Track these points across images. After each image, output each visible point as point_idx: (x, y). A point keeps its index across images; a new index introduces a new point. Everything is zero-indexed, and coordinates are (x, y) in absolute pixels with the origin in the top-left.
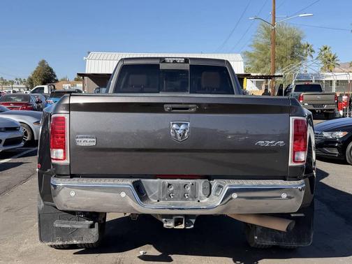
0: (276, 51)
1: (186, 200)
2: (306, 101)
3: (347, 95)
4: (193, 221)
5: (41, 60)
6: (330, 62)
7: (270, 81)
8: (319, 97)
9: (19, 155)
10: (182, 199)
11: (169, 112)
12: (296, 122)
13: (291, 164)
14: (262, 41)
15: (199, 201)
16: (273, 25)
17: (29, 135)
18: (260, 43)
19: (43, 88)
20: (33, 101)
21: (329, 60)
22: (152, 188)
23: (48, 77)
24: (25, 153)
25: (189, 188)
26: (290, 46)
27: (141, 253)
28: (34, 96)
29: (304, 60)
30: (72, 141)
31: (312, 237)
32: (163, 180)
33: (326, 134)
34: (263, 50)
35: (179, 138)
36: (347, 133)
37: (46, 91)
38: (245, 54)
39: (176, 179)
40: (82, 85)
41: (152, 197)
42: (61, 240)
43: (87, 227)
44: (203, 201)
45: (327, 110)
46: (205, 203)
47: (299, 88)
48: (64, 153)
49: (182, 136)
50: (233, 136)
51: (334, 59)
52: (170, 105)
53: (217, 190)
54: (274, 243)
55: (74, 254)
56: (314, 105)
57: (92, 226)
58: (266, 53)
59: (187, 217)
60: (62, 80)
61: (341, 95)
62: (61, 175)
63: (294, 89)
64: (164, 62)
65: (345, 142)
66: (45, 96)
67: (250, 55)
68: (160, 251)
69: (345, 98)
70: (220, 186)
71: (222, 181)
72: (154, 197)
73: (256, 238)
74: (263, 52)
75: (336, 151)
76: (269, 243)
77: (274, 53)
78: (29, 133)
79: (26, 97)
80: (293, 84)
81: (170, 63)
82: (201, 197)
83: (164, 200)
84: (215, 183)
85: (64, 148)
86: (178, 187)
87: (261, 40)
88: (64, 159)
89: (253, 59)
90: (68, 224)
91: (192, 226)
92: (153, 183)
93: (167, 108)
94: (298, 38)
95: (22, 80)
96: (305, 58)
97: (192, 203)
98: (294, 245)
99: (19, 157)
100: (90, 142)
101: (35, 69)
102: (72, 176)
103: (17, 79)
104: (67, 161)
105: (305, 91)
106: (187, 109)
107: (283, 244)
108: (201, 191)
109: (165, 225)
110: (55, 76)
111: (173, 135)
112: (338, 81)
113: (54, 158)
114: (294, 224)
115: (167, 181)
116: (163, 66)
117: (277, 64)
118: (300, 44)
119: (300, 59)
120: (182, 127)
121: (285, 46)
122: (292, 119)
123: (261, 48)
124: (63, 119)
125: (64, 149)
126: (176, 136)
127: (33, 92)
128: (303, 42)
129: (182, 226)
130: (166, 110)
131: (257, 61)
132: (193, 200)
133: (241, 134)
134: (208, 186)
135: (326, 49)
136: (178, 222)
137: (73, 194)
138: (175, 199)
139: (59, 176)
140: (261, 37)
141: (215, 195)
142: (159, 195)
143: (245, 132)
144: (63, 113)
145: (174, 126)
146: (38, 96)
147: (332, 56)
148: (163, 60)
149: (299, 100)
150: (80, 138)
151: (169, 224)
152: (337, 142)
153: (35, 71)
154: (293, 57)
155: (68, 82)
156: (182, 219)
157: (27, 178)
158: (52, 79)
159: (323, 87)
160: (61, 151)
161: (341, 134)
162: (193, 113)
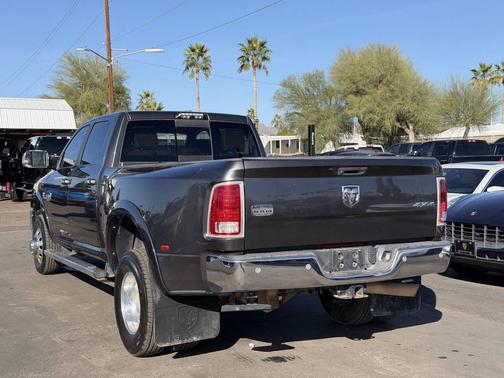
1: (355, 268)
10: (349, 269)
13: (438, 224)
15: (366, 269)
16: (109, 61)
22: (324, 259)
25: (356, 257)
30: (248, 211)
32: (333, 250)
34: (71, 94)
35: (351, 203)
44: (370, 268)
48: (239, 225)
52: (344, 169)
64: (180, 117)
70: (387, 251)
71: (389, 247)
72: (326, 268)
73: (372, 310)
74: (73, 98)
76: (384, 313)
81: (186, 119)
82: (367, 264)
83: (335, 270)
86: (347, 256)
88: (239, 232)
92: (324, 253)
93: (340, 171)
97: (360, 272)
104: (242, 235)
106: (357, 172)
108: (367, 258)
111: (345, 200)
115: (338, 250)
116: (178, 123)
120: (353, 191)
122: (438, 179)
123: (68, 91)
125: (239, 221)
126: (348, 202)
130: (339, 174)
132: (361, 268)
134: (374, 253)
135: (148, 95)
137: (258, 271)
138: (345, 269)
140: (67, 75)
142: (331, 265)
144: (236, 181)
145: (346, 190)
148: (178, 115)
150: (257, 207)
160: (235, 224)
162: (362, 175)
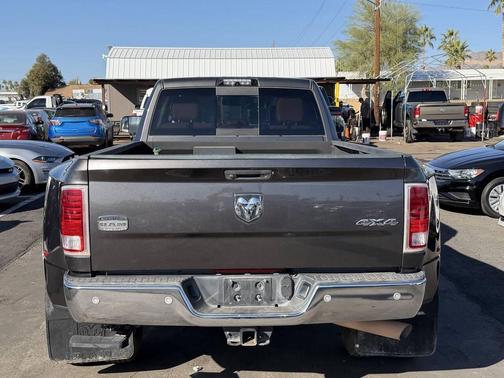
0: (381, 39)
1: (259, 304)
2: (425, 116)
3: (482, 104)
4: (269, 334)
5: (39, 54)
6: (458, 53)
7: (372, 86)
8: (442, 109)
9: (14, 208)
10: (252, 304)
11: (233, 180)
12: (414, 191)
13: (406, 250)
14: (362, 25)
15: (276, 305)
16: (377, 4)
17: (27, 177)
18: (359, 28)
19: (44, 100)
20: (30, 122)
21: (457, 51)
22: (209, 288)
23: (50, 80)
24: (22, 204)
25: (262, 288)
26: (400, 31)
27: (195, 369)
28: (31, 113)
29: (421, 52)
30: (93, 224)
31: (435, 343)
32: (225, 277)
33: (453, 173)
34: (362, 38)
35: (247, 216)
36: (482, 171)
37: (49, 104)
38: (336, 44)
39: (243, 274)
40: (100, 91)
41: (211, 301)
42: (80, 357)
43: (118, 345)
44: (283, 305)
45: (454, 128)
46: (285, 308)
47: (413, 97)
48: (82, 240)
49: (252, 213)
50: (321, 206)
51: (463, 48)
52: (234, 172)
53: (302, 290)
54: (383, 353)
55: (100, 372)
56: (435, 121)
57: (125, 344)
58: (366, 43)
59: (261, 329)
60: (72, 83)
61: (474, 105)
62: (78, 272)
63: (406, 98)
64: (222, 84)
65: (480, 184)
66: (47, 112)
67: (344, 46)
68: (223, 367)
69: (478, 108)
70: (306, 285)
72: (213, 301)
73: (358, 346)
74: (362, 41)
75: (467, 197)
76: (376, 352)
77: (378, 42)
78: (27, 174)
79: (20, 117)
80: (406, 91)
81: (230, 85)
82: (279, 300)
83: (227, 304)
84: (299, 279)
85: (81, 234)
86: (246, 286)
87: (360, 23)
88: (83, 249)
89: (347, 51)
90: (90, 342)
91: (268, 342)
92: (211, 280)
93: (229, 175)
94: (413, 20)
95: (13, 83)
96: (422, 48)
97: (267, 309)
98: (411, 354)
99: (14, 212)
100: (119, 225)
101: (31, 68)
102: (94, 274)
103: (5, 82)
104: (87, 253)
105: (422, 101)
106: (258, 176)
107: (395, 354)
108: (279, 291)
109: (229, 340)
110: (61, 78)
112: (469, 81)
113: (67, 248)
114: (410, 329)
115: (231, 278)
116: (220, 91)
117: (382, 58)
118: (415, 29)
119: (416, 51)
120: (252, 201)
121: (394, 32)
122: (408, 187)
123: (360, 35)
124: (79, 193)
127: (30, 107)
128: (419, 26)
129: (253, 343)
130: (228, 178)
131: (353, 54)
132: (269, 304)
133: (332, 202)
134: (289, 284)
135: (452, 34)
136: (247, 336)
137: (96, 301)
138: (242, 303)
139: (75, 273)
140: (360, 19)
141: (300, 297)
142: (220, 297)
143: (338, 198)
144: (78, 185)
145: (240, 200)
146: (37, 114)
147: (461, 44)
148: (220, 81)
149: (415, 114)
150: (105, 219)
151: (235, 340)
152: (468, 184)
153: (32, 71)
154: (405, 47)
155: (80, 86)
156: (253, 333)
157: (27, 248)
158: (57, 82)
159: (449, 94)
160: (76, 239)
161: (474, 173)
162: (267, 181)
